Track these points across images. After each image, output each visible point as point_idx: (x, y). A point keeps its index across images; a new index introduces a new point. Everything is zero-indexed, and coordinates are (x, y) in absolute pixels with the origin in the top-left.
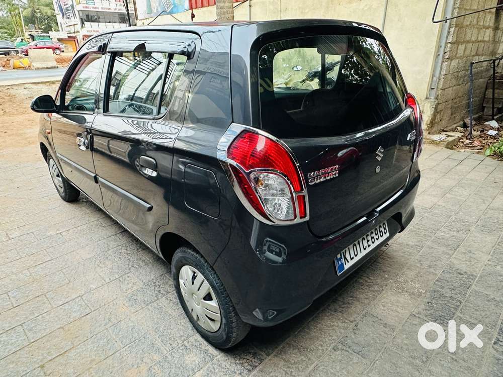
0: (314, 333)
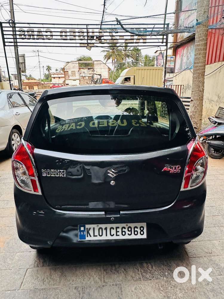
0: (79, 272)
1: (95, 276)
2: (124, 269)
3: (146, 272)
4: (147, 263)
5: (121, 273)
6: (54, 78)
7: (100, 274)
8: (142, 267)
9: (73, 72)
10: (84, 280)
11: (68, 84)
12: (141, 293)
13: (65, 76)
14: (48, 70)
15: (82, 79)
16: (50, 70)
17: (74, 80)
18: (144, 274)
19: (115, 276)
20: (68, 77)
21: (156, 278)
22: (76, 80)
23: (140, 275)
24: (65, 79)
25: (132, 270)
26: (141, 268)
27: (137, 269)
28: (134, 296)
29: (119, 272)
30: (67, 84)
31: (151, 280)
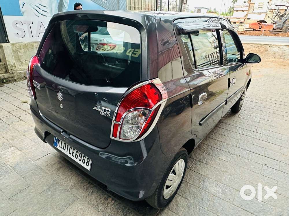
1: (71, 182)
2: (93, 191)
3: (103, 204)
4: (113, 199)
5: (87, 192)
6: (237, 11)
7: (76, 183)
8: (106, 199)
9: (260, 4)
10: (63, 180)
11: (250, 19)
12: (80, 214)
13: (249, 9)
14: (233, 2)
15: (270, 13)
16: (236, 2)
17: (259, 14)
18: (100, 205)
19: (81, 191)
20: (252, 10)
21: (104, 213)
22: (261, 14)
23: (97, 203)
24: (248, 12)
25: (96, 195)
26: (104, 199)
27: (101, 198)
28: (74, 211)
29: (88, 190)
30: (248, 19)
31: (99, 212)
